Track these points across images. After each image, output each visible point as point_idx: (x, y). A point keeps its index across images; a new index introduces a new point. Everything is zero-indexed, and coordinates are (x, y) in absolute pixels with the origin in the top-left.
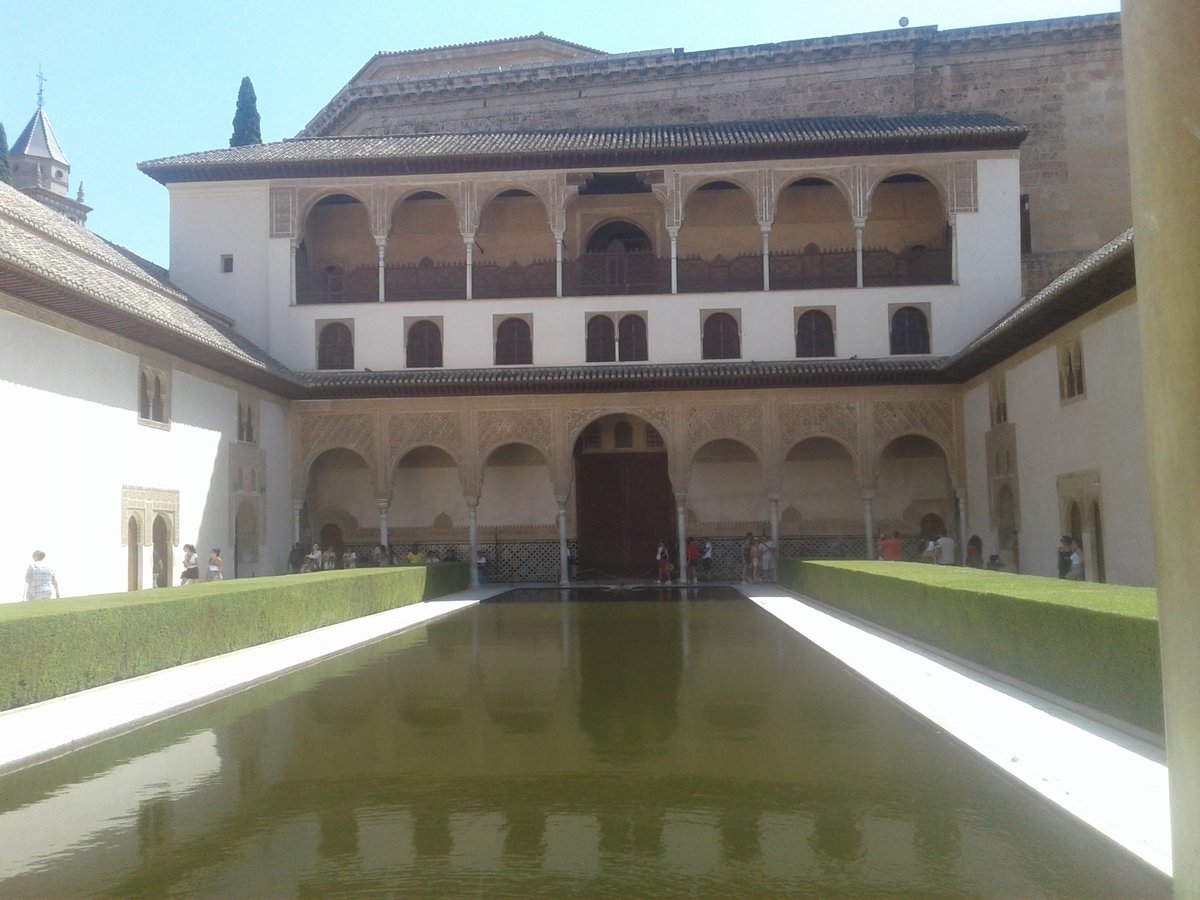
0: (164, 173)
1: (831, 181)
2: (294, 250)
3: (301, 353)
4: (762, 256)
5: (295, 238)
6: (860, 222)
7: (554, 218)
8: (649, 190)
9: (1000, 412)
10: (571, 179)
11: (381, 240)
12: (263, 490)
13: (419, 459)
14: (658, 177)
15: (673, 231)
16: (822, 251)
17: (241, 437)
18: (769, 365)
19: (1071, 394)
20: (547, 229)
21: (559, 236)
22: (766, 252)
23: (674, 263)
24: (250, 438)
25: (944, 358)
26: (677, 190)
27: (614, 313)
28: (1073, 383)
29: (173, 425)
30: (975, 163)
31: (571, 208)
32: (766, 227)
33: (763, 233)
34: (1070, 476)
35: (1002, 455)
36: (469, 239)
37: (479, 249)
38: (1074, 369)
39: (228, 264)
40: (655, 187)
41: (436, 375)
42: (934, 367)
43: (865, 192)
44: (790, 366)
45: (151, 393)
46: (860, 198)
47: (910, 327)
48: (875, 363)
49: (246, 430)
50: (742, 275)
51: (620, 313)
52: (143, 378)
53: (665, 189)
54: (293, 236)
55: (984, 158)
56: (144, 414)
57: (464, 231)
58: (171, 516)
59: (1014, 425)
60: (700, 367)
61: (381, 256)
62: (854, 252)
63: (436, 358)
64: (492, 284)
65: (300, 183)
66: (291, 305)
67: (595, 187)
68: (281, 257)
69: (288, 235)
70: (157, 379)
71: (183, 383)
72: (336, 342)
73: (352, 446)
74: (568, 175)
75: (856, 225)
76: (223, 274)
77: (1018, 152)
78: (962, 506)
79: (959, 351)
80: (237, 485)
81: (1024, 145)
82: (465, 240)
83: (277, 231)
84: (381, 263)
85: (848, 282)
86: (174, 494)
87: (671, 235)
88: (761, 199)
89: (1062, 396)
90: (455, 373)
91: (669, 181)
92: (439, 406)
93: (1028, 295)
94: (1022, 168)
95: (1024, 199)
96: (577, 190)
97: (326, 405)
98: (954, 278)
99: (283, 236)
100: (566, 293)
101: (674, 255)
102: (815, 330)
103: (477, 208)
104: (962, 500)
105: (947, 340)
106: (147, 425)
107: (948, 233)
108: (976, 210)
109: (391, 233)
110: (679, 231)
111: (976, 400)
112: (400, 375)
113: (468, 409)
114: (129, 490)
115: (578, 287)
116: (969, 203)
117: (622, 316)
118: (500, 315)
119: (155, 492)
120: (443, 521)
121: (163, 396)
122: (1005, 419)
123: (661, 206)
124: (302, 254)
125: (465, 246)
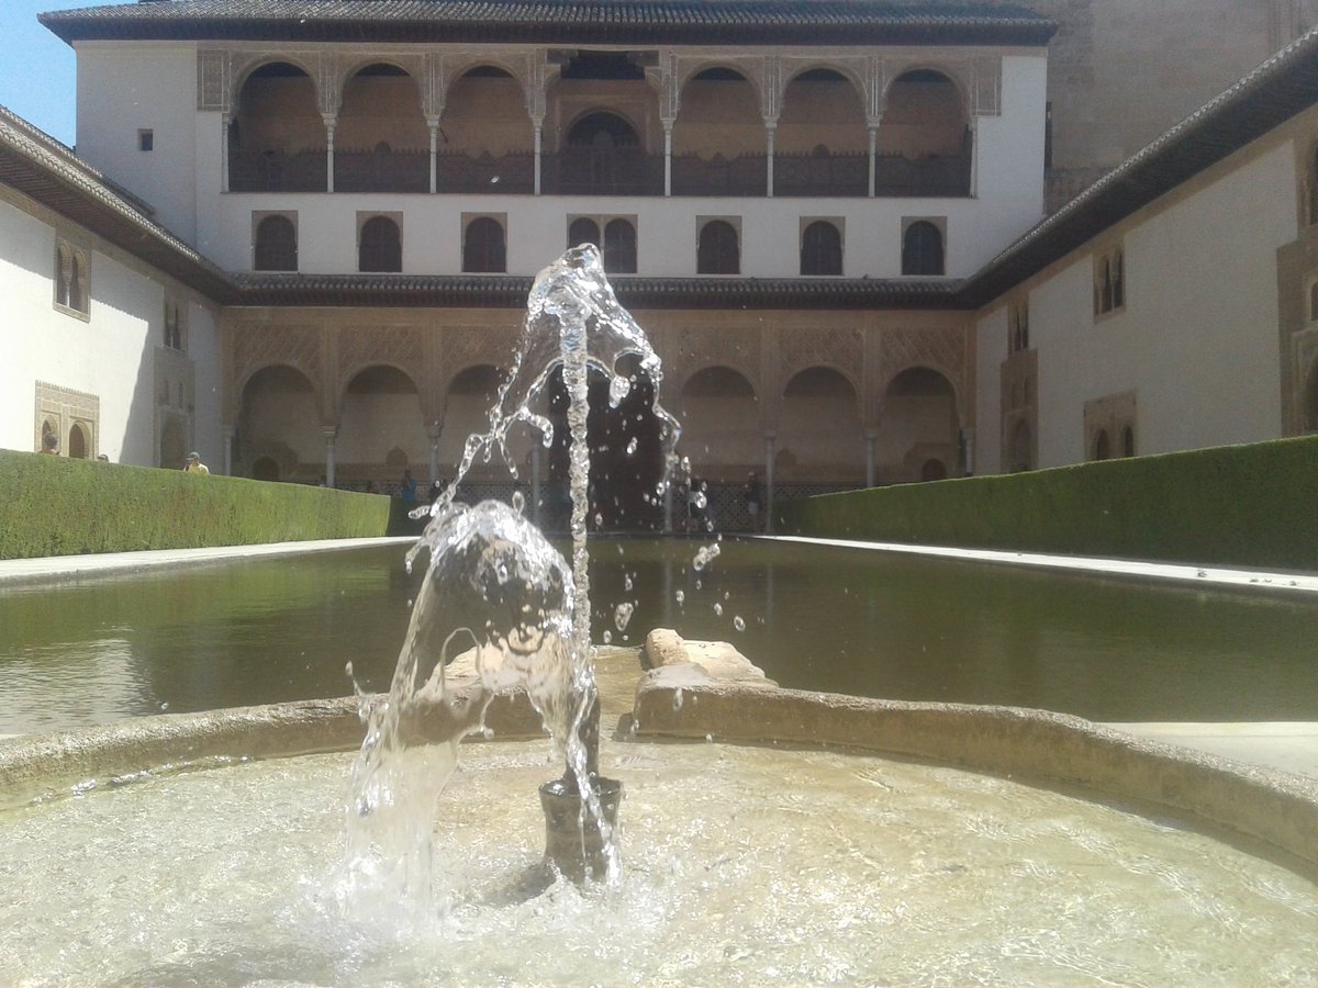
0: (69, 28)
1: (845, 74)
2: (226, 127)
3: (236, 252)
4: (765, 157)
5: (228, 112)
6: (874, 121)
7: (532, 102)
8: (641, 76)
9: (1020, 337)
10: (554, 56)
11: (330, 119)
12: (191, 408)
13: (373, 382)
14: (652, 58)
15: (668, 123)
16: (831, 153)
17: (167, 342)
18: (769, 283)
19: (1107, 308)
20: (523, 116)
21: (538, 122)
22: (771, 151)
23: (668, 161)
24: (177, 345)
25: (959, 280)
26: (674, 74)
27: (600, 216)
28: (1111, 295)
29: (97, 308)
30: (1000, 59)
31: (552, 91)
32: (771, 123)
33: (768, 129)
34: (1100, 401)
35: (1020, 386)
36: (433, 121)
37: (444, 138)
38: (1112, 279)
39: (146, 141)
40: (648, 71)
41: (394, 281)
42: (948, 290)
43: (880, 88)
44: (795, 284)
45: (68, 274)
46: (874, 93)
47: (923, 243)
48: (884, 283)
49: (170, 337)
50: (742, 179)
51: (606, 216)
52: (59, 255)
53: (659, 74)
54: (226, 109)
55: (1010, 54)
56: (60, 298)
57: (428, 111)
58: (89, 425)
59: (1036, 352)
60: (695, 282)
61: (330, 138)
62: (867, 156)
63: (394, 261)
64: (461, 176)
65: (234, 46)
66: (223, 193)
67: (580, 69)
68: (211, 134)
69: (220, 109)
70: (75, 261)
71: (102, 263)
72: (276, 237)
73: (295, 363)
74: (549, 50)
75: (870, 125)
76: (141, 153)
77: (1045, 50)
78: (969, 449)
79: (973, 273)
80: (163, 398)
81: (1053, 40)
82: (429, 123)
83: (207, 103)
84: (330, 147)
85: (859, 191)
86: (93, 400)
87: (665, 127)
88: (766, 92)
89: (1096, 312)
90: (416, 280)
91: (665, 65)
92: (398, 318)
93: (1049, 211)
94: (1049, 64)
95: (1049, 107)
96: (559, 70)
97: (264, 313)
98: (972, 190)
99: (215, 109)
100: (546, 191)
101: (668, 151)
102: (822, 243)
103: (444, 87)
104: (969, 442)
105: (963, 261)
106: (65, 312)
107: (966, 140)
108: (999, 114)
109: (341, 114)
110: (675, 123)
111: (993, 327)
112: (351, 280)
113: (431, 323)
114: (43, 389)
115: (559, 184)
116: (992, 106)
117: (609, 220)
118: (470, 214)
119: (71, 394)
120: (397, 457)
121: (81, 280)
122: (1026, 345)
123: (653, 95)
124: (235, 132)
125: (427, 130)
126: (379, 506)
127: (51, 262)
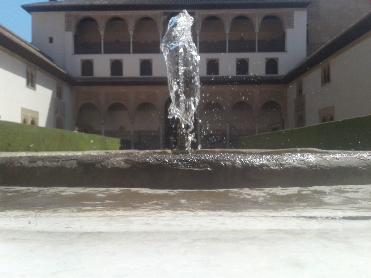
0: (29, 9)
1: (249, 17)
2: (73, 36)
3: (76, 71)
4: (226, 41)
5: (74, 31)
6: (257, 30)
7: (159, 27)
9: (300, 92)
10: (165, 14)
11: (102, 33)
12: (64, 115)
13: (115, 107)
14: (193, 14)
16: (245, 40)
18: (228, 77)
19: (325, 82)
20: (157, 31)
21: (161, 33)
22: (227, 39)
23: (198, 43)
24: (60, 97)
25: (283, 76)
26: (199, 18)
28: (326, 79)
29: (38, 87)
30: (293, 13)
31: (165, 24)
32: (227, 31)
33: (226, 33)
34: (323, 109)
35: (300, 105)
36: (131, 33)
37: (134, 38)
38: (327, 74)
39: (51, 40)
41: (121, 79)
42: (279, 79)
43: (259, 21)
44: (235, 77)
45: (30, 77)
46: (257, 23)
47: (272, 65)
48: (261, 77)
49: (58, 96)
50: (220, 48)
52: (27, 72)
53: (195, 18)
55: (296, 11)
56: (28, 84)
57: (130, 30)
58: (36, 120)
59: (305, 96)
60: (206, 77)
61: (102, 38)
62: (255, 41)
63: (121, 73)
64: (139, 48)
65: (75, 13)
66: (73, 54)
68: (69, 37)
69: (71, 31)
70: (32, 73)
71: (39, 74)
72: (87, 66)
73: (93, 102)
74: (164, 12)
75: (256, 32)
76: (50, 43)
77: (306, 9)
78: (285, 124)
79: (286, 74)
80: (56, 112)
81: (308, 6)
82: (130, 34)
83: (68, 29)
84: (102, 41)
85: (253, 50)
86: (37, 113)
87: (197, 33)
88: (226, 23)
89: (322, 84)
90: (127, 78)
91: (197, 15)
92: (122, 89)
93: (308, 54)
94: (307, 13)
95: (308, 25)
96: (167, 17)
97: (84, 88)
98: (286, 49)
101: (198, 40)
102: (242, 66)
103: (134, 23)
104: (286, 122)
105: (283, 70)
106: (29, 88)
107: (284, 35)
108: (293, 28)
109: (105, 31)
110: (200, 32)
111: (292, 88)
112: (109, 78)
113: (131, 91)
114: (23, 110)
116: (291, 26)
118: (142, 59)
119: (31, 111)
120: (122, 128)
121: (33, 79)
122: (302, 94)
124: (76, 37)
125: (130, 35)
126: (117, 141)
127: (25, 74)
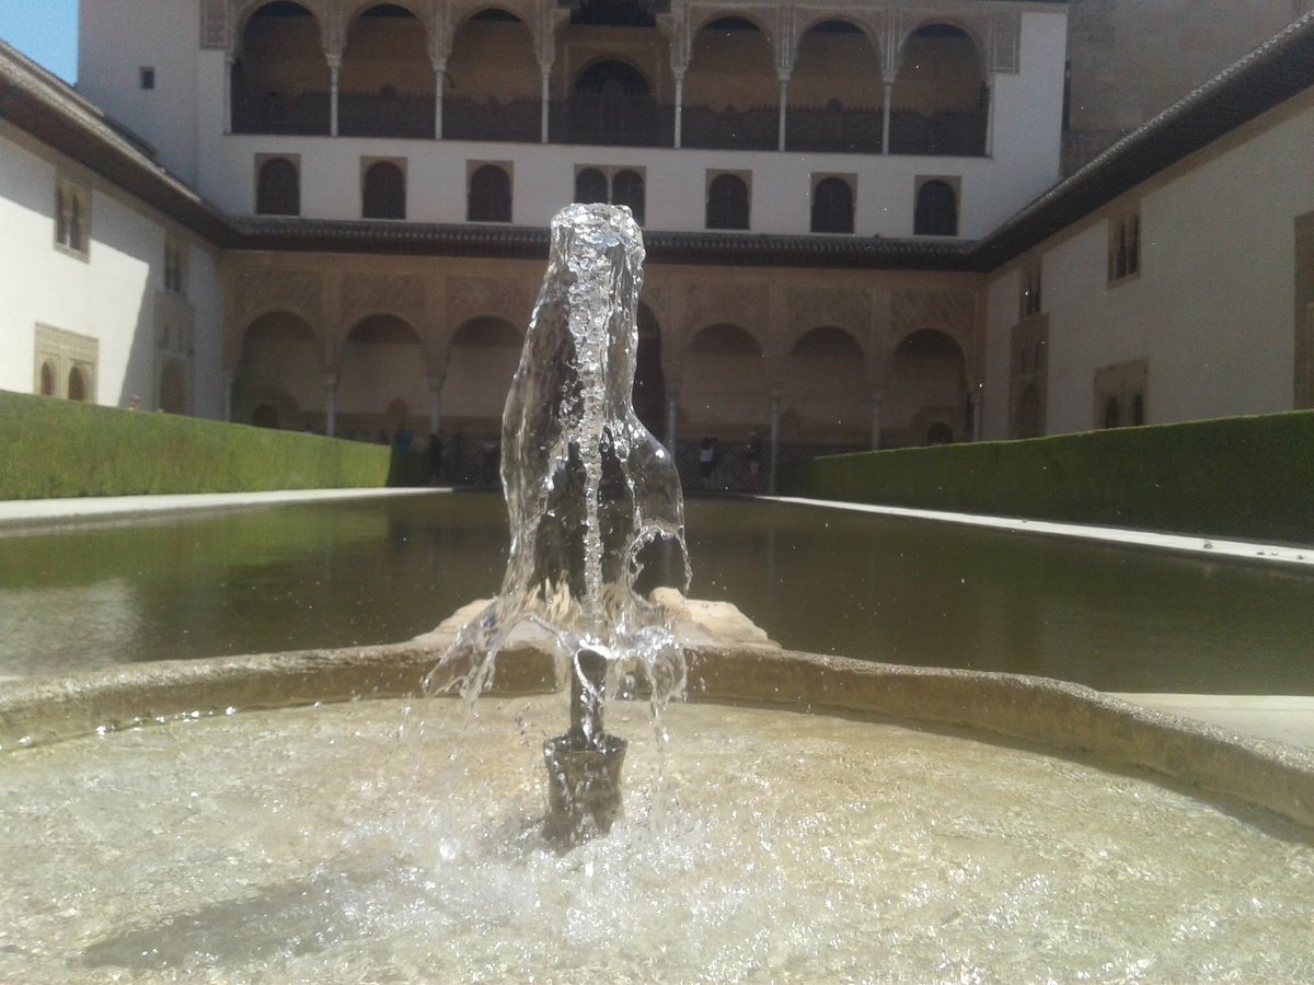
1: (863, 28)
2: (229, 66)
3: (238, 196)
4: (777, 110)
5: (232, 50)
6: (889, 75)
7: (541, 47)
8: (652, 23)
9: (1032, 303)
11: (334, 60)
12: (191, 353)
13: (376, 331)
14: (665, 5)
15: (679, 72)
16: (845, 108)
17: (167, 285)
18: (779, 240)
19: (1122, 274)
20: (533, 62)
21: (546, 69)
22: (783, 104)
23: (679, 110)
24: (177, 289)
25: (973, 242)
26: (686, 22)
27: (606, 167)
28: (1126, 261)
29: (97, 248)
30: (1020, 16)
31: (561, 37)
32: (784, 75)
33: (781, 82)
34: (1111, 368)
35: (1031, 354)
36: (440, 65)
37: (450, 83)
38: (1127, 244)
39: (148, 79)
40: (660, 18)
41: (398, 228)
42: (961, 251)
43: (896, 43)
44: (806, 241)
45: (68, 214)
46: (891, 47)
47: (937, 202)
48: (896, 243)
49: (170, 281)
50: (754, 132)
51: (615, 167)
52: (60, 195)
53: (671, 21)
54: (229, 47)
55: (1029, 11)
56: (60, 238)
57: (434, 55)
58: (88, 367)
59: (1047, 315)
60: (703, 238)
61: (335, 78)
62: (881, 112)
63: (398, 208)
64: (468, 122)
66: (225, 134)
68: (214, 71)
69: (223, 48)
70: (75, 201)
71: (103, 203)
72: (279, 180)
73: (296, 310)
75: (885, 80)
76: (143, 90)
77: (1066, 7)
78: (976, 413)
79: (986, 235)
80: (162, 342)
82: (436, 67)
83: (209, 40)
84: (334, 89)
85: (873, 147)
86: (92, 342)
87: (676, 77)
88: (780, 43)
89: (1110, 278)
90: (420, 228)
91: (678, 12)
92: (400, 267)
93: (1066, 170)
94: (1069, 22)
95: (1068, 65)
96: (569, 15)
97: (265, 257)
98: (988, 150)
99: (216, 48)
100: (553, 139)
101: (678, 101)
102: (833, 199)
103: (451, 29)
104: (977, 407)
105: (976, 221)
106: (65, 252)
107: (983, 96)
108: (1017, 72)
109: (346, 53)
110: (686, 73)
111: (1006, 290)
112: (355, 226)
113: (434, 273)
114: (42, 330)
115: (569, 131)
116: (1010, 63)
117: (617, 171)
118: (475, 161)
119: (70, 336)
120: (398, 407)
121: (81, 221)
122: (1038, 309)
123: (664, 43)
124: (237, 71)
125: (433, 74)
126: (379, 456)
127: (51, 203)
